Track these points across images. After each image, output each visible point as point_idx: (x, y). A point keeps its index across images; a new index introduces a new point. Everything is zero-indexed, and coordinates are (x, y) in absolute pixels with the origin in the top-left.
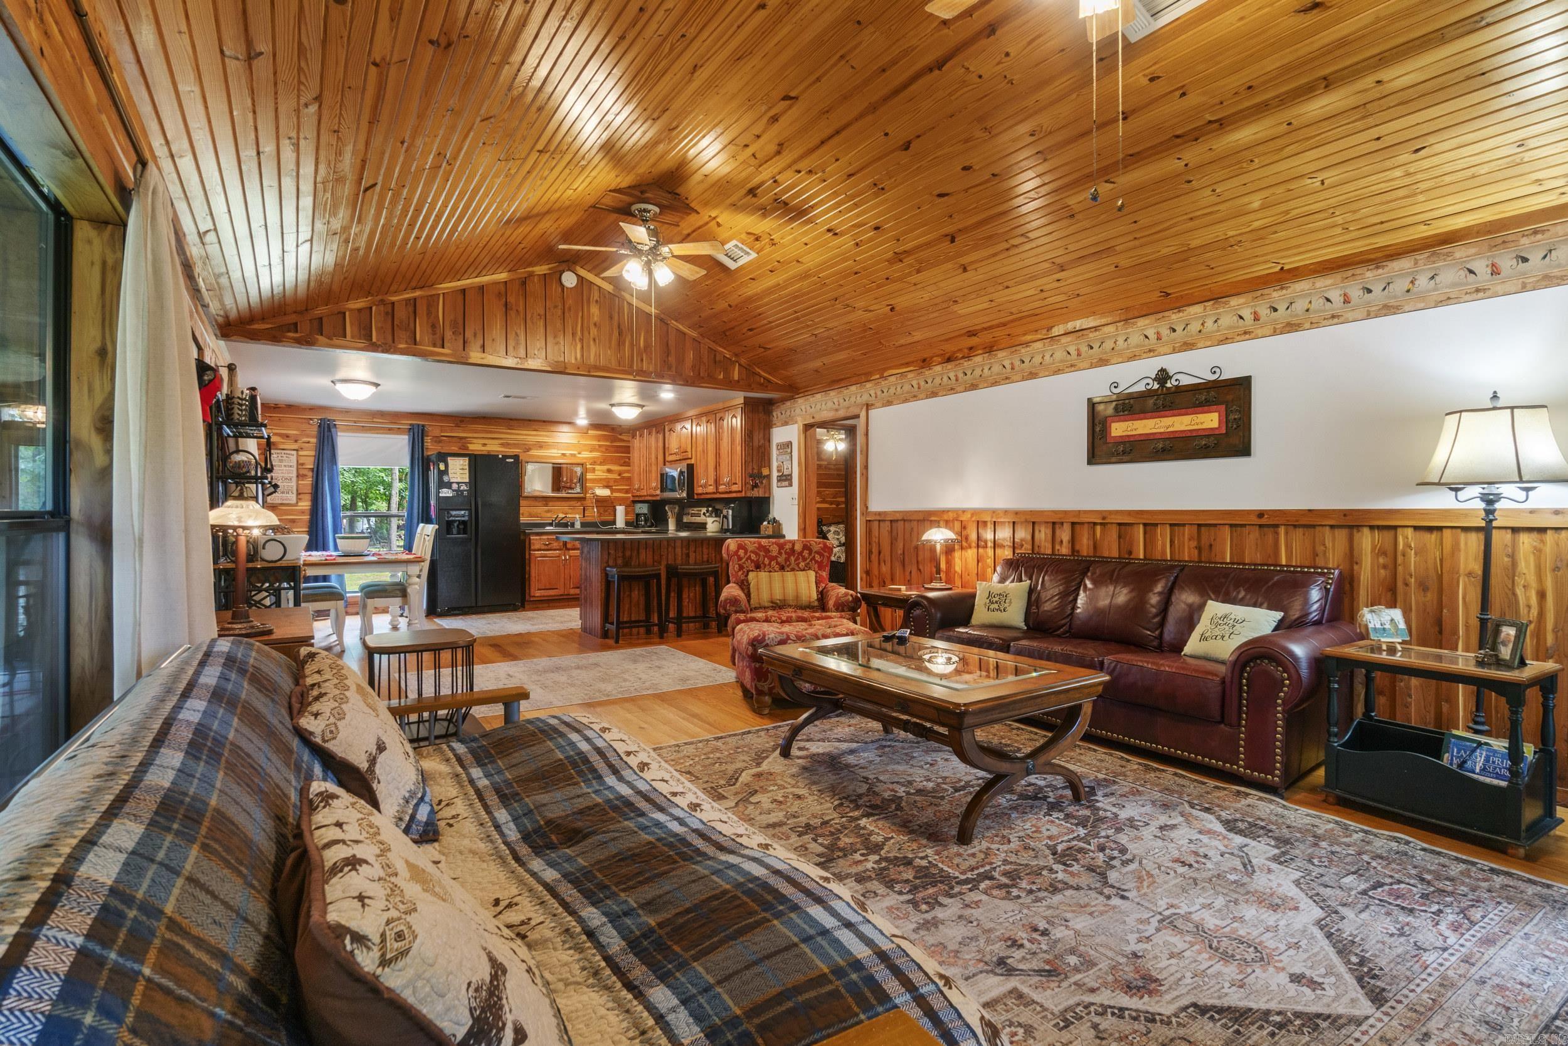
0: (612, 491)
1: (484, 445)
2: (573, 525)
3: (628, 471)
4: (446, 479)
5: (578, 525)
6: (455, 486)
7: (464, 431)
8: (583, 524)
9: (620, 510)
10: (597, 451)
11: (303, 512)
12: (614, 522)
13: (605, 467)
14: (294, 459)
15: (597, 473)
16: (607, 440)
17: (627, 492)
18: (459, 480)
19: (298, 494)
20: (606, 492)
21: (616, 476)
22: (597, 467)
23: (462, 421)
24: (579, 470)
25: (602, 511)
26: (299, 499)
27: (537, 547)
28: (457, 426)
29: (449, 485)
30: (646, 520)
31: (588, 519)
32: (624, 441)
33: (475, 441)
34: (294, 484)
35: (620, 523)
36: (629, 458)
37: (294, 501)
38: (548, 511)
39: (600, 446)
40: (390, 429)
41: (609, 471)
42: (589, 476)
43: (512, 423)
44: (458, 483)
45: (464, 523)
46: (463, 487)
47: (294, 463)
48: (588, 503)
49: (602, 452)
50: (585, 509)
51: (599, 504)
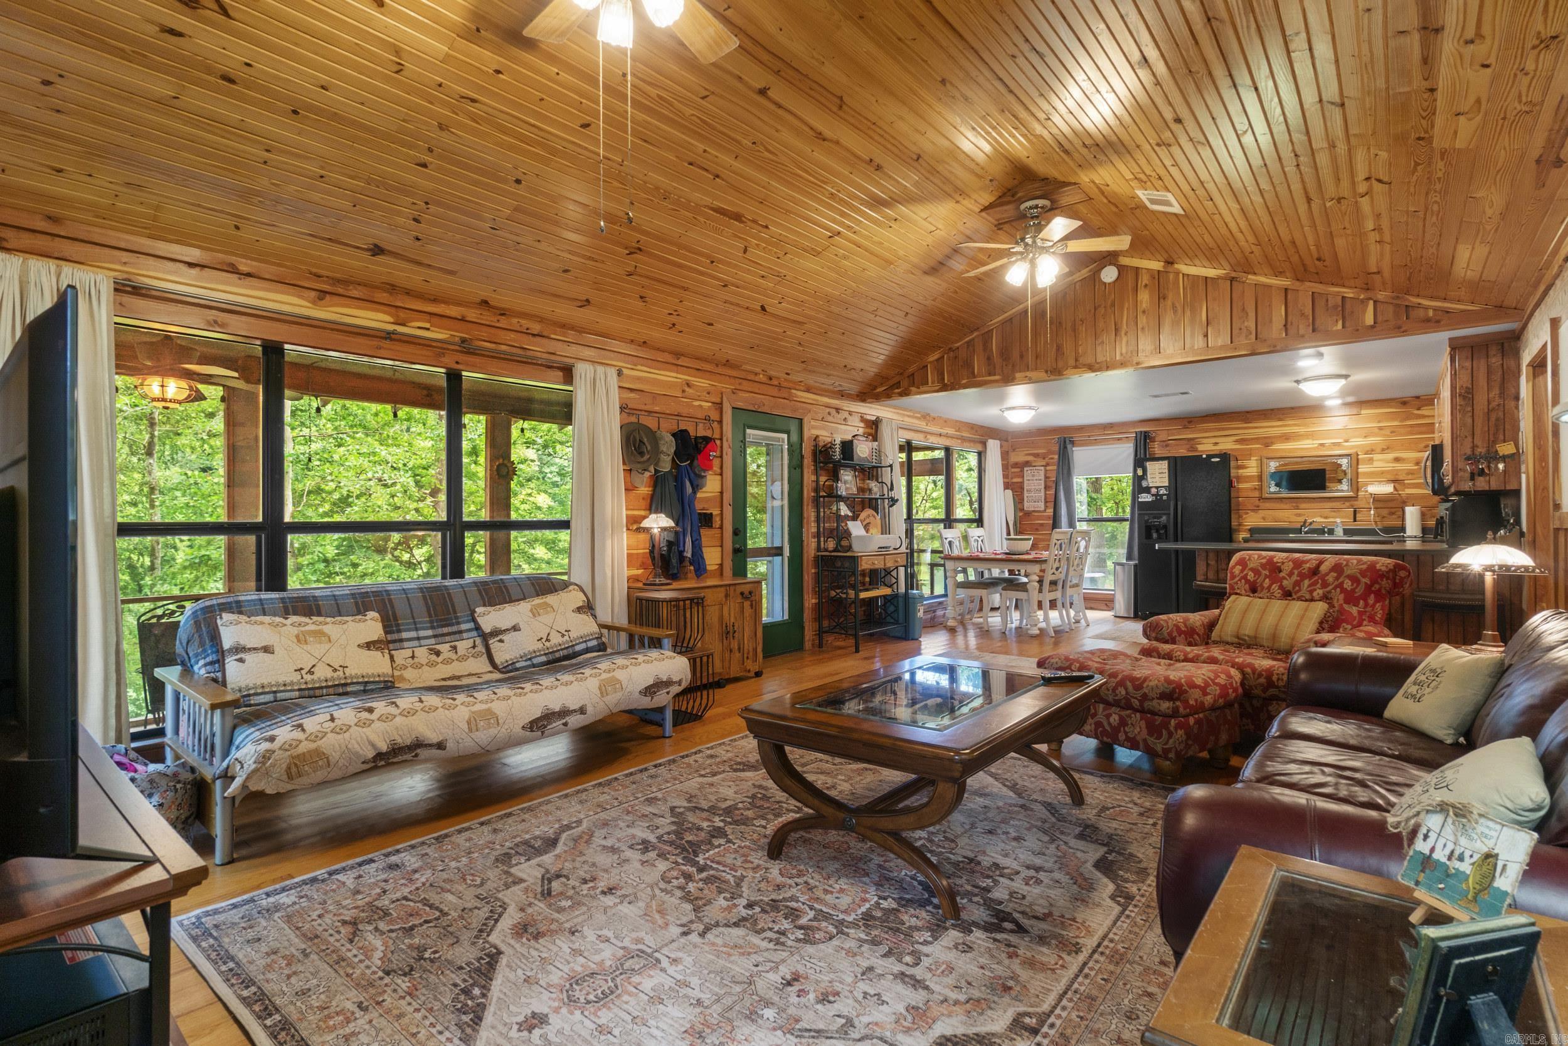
0: (1399, 487)
1: (1216, 444)
2: (1331, 532)
4: (1144, 484)
5: (1339, 533)
6: (1154, 491)
7: (1193, 432)
8: (1346, 532)
9: (1412, 512)
10: (1376, 435)
11: (1049, 517)
12: (1403, 529)
13: (1391, 456)
14: (1042, 473)
15: (1376, 464)
16: (1393, 419)
18: (1158, 484)
19: (1046, 502)
20: (1389, 489)
21: (1403, 467)
22: (1376, 457)
24: (1344, 462)
25: (1385, 512)
26: (1046, 507)
28: (1185, 427)
29: (1147, 490)
31: (1359, 525)
32: (1424, 417)
33: (1205, 441)
34: (1042, 494)
35: (1411, 529)
37: (1042, 508)
38: (1299, 515)
39: (1380, 428)
40: (1119, 439)
41: (1398, 460)
42: (1363, 469)
44: (1157, 488)
45: (1165, 527)
46: (1163, 491)
47: (1043, 477)
48: (1360, 503)
49: (1384, 435)
50: (1355, 512)
51: (1380, 505)
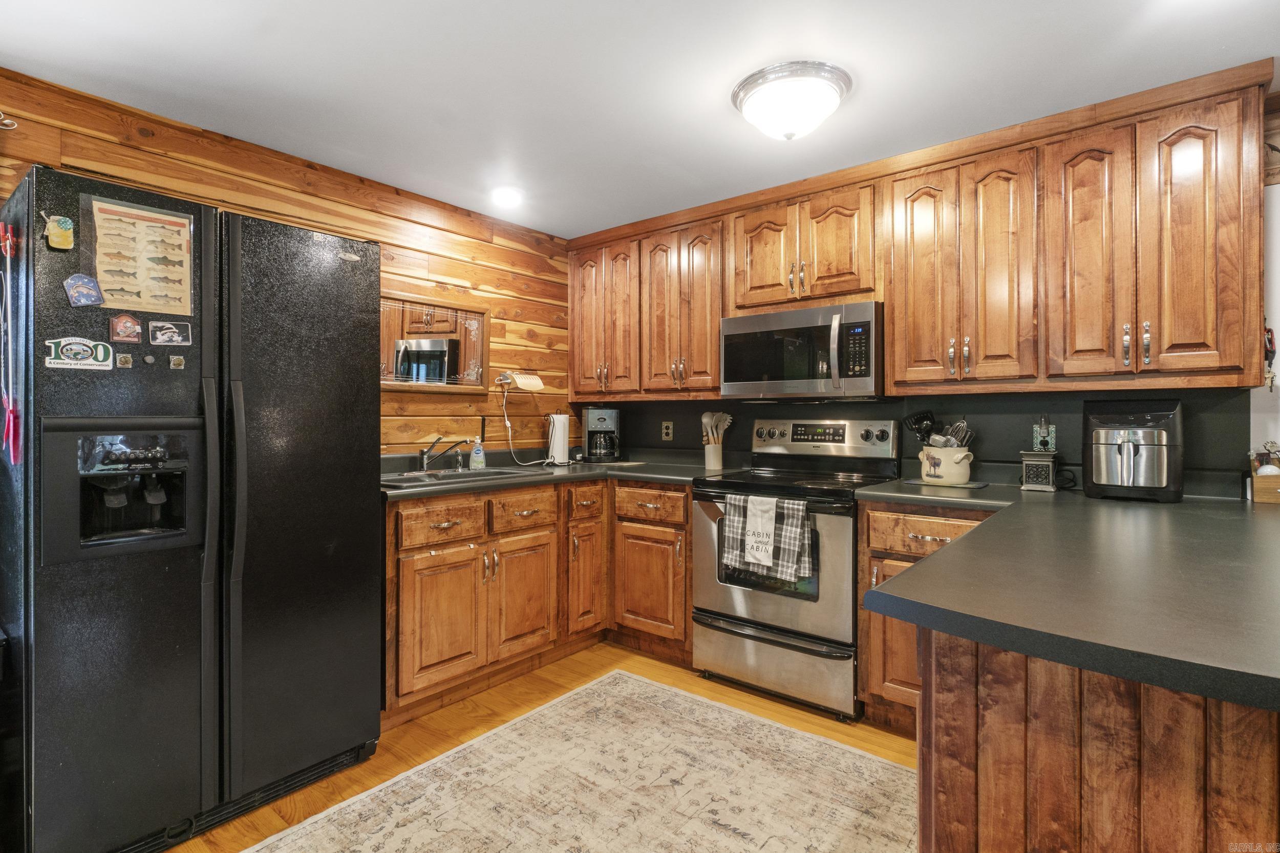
0: (546, 380)
3: (562, 340)
5: (478, 462)
6: (126, 329)
8: (492, 459)
9: (560, 424)
10: (509, 286)
12: (544, 451)
13: (524, 327)
15: (510, 338)
16: (528, 266)
17: (562, 383)
18: (146, 305)
20: (531, 383)
21: (540, 348)
22: (510, 325)
23: (146, 133)
24: (475, 325)
25: (523, 424)
27: (420, 538)
30: (611, 444)
31: (496, 446)
32: (556, 271)
35: (559, 450)
36: (565, 310)
38: (405, 427)
39: (515, 276)
41: (532, 336)
42: (496, 344)
43: (312, 176)
44: (143, 318)
46: (165, 336)
48: (493, 406)
49: (519, 290)
50: (484, 420)
51: (513, 411)
